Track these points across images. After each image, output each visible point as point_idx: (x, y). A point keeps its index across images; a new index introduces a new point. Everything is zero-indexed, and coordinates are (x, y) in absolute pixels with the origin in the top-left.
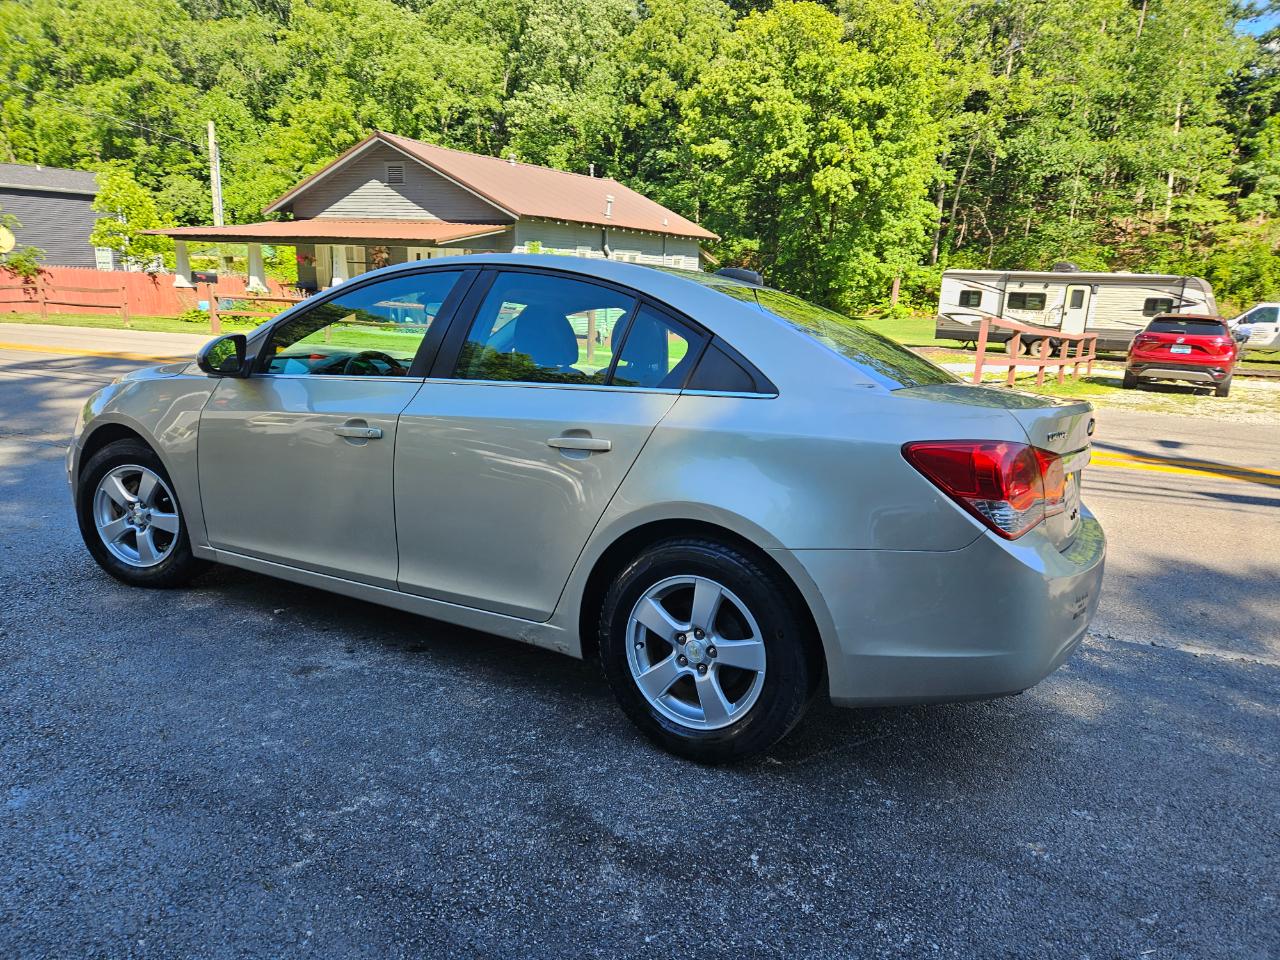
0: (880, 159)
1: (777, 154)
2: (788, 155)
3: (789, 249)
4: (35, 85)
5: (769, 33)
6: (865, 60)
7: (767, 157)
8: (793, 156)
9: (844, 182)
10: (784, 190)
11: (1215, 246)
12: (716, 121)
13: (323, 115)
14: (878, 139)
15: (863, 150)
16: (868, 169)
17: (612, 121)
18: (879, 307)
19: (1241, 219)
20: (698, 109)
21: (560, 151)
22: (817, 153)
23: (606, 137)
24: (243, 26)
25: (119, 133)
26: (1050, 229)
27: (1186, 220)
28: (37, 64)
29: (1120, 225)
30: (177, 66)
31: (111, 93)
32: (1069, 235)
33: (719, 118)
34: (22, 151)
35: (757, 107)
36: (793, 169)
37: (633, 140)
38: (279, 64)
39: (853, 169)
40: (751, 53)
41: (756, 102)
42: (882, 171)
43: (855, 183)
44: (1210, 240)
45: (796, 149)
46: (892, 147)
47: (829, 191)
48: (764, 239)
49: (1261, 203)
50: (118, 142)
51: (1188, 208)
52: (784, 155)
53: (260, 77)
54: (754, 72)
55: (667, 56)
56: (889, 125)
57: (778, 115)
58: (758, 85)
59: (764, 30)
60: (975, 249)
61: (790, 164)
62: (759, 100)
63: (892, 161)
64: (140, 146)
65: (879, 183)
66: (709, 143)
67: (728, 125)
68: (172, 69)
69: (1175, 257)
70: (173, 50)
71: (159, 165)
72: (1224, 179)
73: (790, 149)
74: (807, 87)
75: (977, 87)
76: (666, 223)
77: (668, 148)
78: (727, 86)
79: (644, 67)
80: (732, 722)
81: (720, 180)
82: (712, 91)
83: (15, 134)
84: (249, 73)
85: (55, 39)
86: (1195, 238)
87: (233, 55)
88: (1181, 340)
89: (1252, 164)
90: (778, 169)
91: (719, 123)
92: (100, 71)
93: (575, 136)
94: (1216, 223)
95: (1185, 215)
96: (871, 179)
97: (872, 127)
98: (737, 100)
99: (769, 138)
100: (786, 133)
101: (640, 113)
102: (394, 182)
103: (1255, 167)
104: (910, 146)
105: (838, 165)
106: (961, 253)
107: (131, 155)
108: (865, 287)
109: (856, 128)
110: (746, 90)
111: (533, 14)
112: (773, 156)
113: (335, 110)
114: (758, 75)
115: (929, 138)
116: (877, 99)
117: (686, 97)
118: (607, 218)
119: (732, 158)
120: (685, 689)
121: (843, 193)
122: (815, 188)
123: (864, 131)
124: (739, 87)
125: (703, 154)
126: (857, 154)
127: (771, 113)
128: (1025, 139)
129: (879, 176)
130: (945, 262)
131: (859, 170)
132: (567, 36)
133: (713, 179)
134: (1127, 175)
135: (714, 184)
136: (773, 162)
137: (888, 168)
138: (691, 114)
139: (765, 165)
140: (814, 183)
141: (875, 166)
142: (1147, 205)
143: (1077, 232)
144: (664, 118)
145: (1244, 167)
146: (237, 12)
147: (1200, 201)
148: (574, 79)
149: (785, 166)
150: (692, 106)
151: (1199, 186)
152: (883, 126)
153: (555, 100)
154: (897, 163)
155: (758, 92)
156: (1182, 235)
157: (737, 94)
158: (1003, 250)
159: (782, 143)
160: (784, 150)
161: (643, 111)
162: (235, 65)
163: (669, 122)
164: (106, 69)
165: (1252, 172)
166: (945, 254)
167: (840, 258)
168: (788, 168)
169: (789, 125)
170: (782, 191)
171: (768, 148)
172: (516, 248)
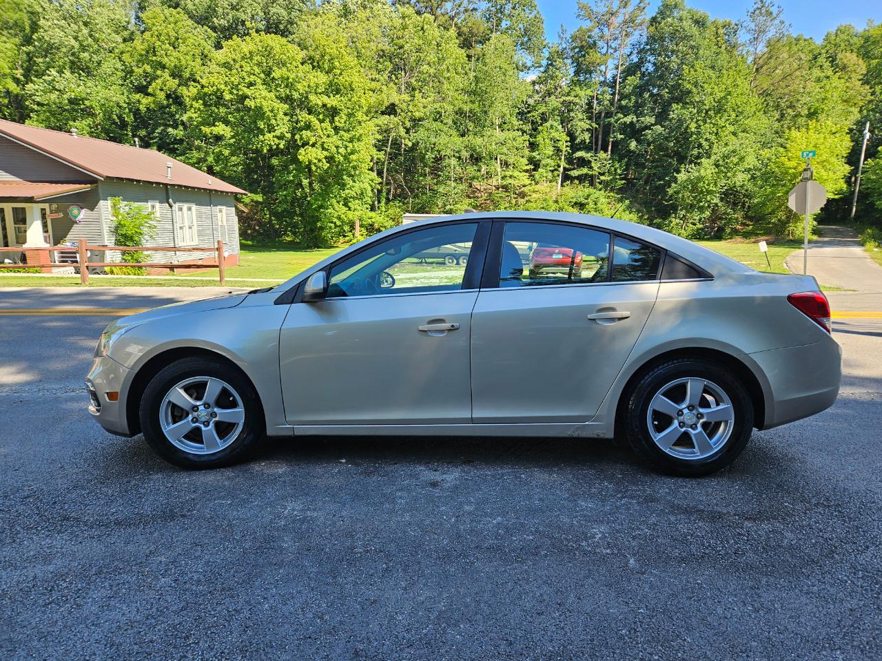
0: (339, 143)
1: (269, 136)
2: (276, 137)
5: (250, 53)
6: (322, 79)
7: (261, 137)
8: (281, 138)
9: (319, 157)
11: (526, 199)
12: (216, 110)
14: (336, 129)
15: (328, 136)
16: (334, 150)
17: (125, 105)
18: (347, 238)
19: (537, 183)
20: (201, 102)
22: (297, 137)
23: (120, 117)
26: (441, 189)
27: (510, 184)
29: (476, 187)
32: (453, 192)
33: (218, 108)
35: (249, 103)
36: (282, 146)
37: (141, 120)
39: (324, 149)
40: (237, 66)
41: (247, 99)
42: (342, 151)
43: (326, 158)
44: (523, 195)
45: (282, 133)
46: (346, 136)
47: (310, 162)
49: (545, 175)
51: (511, 177)
52: (274, 137)
54: (244, 79)
55: (165, 60)
56: (343, 121)
57: (266, 109)
58: (247, 88)
59: (246, 50)
60: (400, 201)
61: (279, 143)
62: (250, 98)
63: (348, 144)
65: (342, 159)
66: (215, 126)
67: (227, 114)
69: (507, 205)
72: (525, 161)
73: (278, 133)
74: (283, 91)
75: (391, 101)
76: (210, 183)
77: (175, 127)
78: (223, 87)
79: (147, 67)
80: (716, 450)
81: (226, 152)
82: (212, 89)
86: (516, 194)
88: (557, 251)
89: (537, 152)
90: (270, 146)
91: (219, 112)
93: (93, 115)
94: (524, 186)
95: (510, 181)
96: (336, 156)
97: (332, 122)
98: (232, 97)
99: (261, 125)
100: (273, 122)
101: (149, 101)
103: (539, 154)
104: (358, 135)
105: (313, 145)
106: (391, 203)
108: (340, 226)
109: (321, 121)
110: (238, 90)
111: (44, 18)
112: (266, 137)
114: (246, 81)
115: (369, 130)
116: (334, 103)
117: (189, 92)
118: (169, 179)
119: (233, 137)
120: (685, 440)
121: (320, 164)
122: (301, 160)
123: (327, 124)
124: (232, 88)
125: (211, 134)
126: (325, 139)
127: (260, 107)
128: (421, 134)
129: (341, 154)
130: (383, 209)
131: (327, 150)
132: (76, 38)
133: (221, 151)
134: (476, 159)
136: (266, 141)
137: (346, 149)
138: (195, 105)
139: (261, 143)
140: (299, 157)
141: (337, 147)
142: (489, 175)
143: (456, 190)
144: (168, 106)
145: (534, 154)
147: (516, 174)
149: (275, 144)
150: (195, 99)
151: (514, 164)
152: (340, 121)
153: (71, 85)
154: (350, 145)
155: (248, 92)
156: (509, 192)
157: (231, 93)
158: (416, 202)
159: (271, 129)
160: (273, 134)
161: (150, 99)
163: (173, 109)
165: (538, 157)
166: (383, 204)
167: (321, 207)
168: (278, 145)
169: (275, 116)
170: (275, 161)
171: (261, 132)
172: (101, 202)
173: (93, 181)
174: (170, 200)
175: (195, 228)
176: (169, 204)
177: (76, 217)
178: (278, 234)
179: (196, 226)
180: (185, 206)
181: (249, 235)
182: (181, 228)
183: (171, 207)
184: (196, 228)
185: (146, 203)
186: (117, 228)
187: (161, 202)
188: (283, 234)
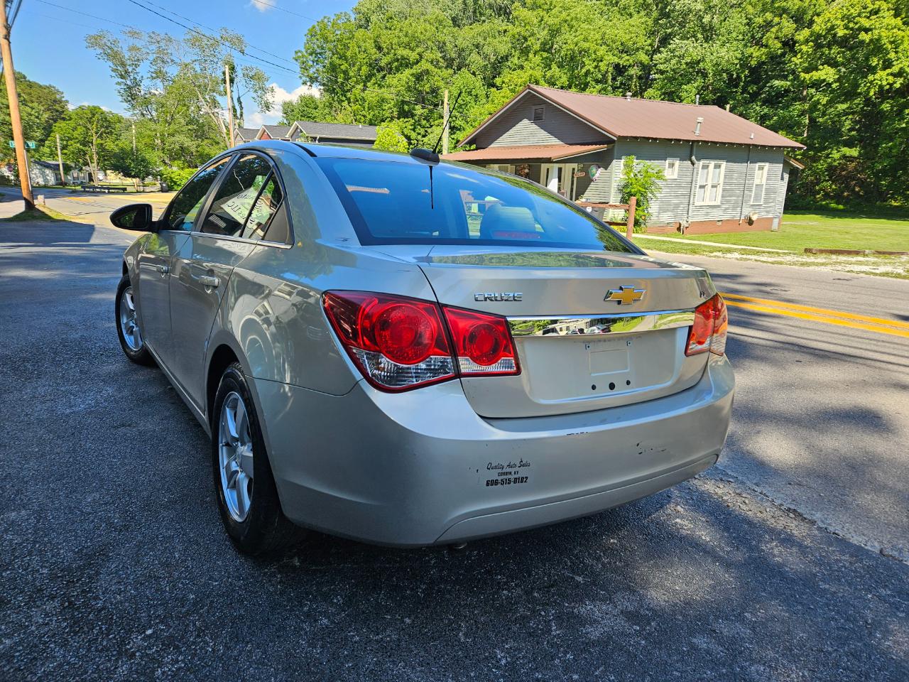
1: (881, 74)
2: (892, 74)
3: (888, 155)
4: (369, 77)
7: (871, 77)
10: (888, 105)
12: (827, 52)
13: (523, 79)
17: (737, 61)
20: (811, 44)
21: (690, 89)
24: (486, 26)
25: (408, 103)
28: (370, 65)
30: (443, 57)
31: (404, 78)
33: (830, 49)
34: (358, 117)
35: (864, 37)
37: (757, 74)
38: (503, 49)
41: (863, 32)
48: (863, 148)
50: (406, 108)
52: (888, 75)
53: (493, 59)
57: (884, 41)
58: (868, 18)
61: (895, 83)
62: (867, 30)
64: (419, 110)
66: (818, 70)
67: (838, 53)
68: (441, 60)
70: (441, 47)
71: (428, 121)
73: (895, 69)
76: (752, 137)
77: (785, 78)
78: (839, 22)
79: (769, 16)
81: (824, 100)
82: (825, 28)
83: (355, 108)
84: (486, 57)
85: (380, 48)
87: (477, 46)
90: (881, 87)
91: (829, 54)
92: (401, 65)
98: (847, 32)
99: (874, 61)
100: (892, 55)
101: (762, 52)
102: (537, 119)
107: (413, 116)
110: (855, 23)
112: (877, 76)
113: (531, 75)
114: (868, 10)
117: (802, 36)
118: (697, 134)
119: (838, 81)
124: (849, 21)
125: (811, 80)
127: (877, 40)
135: (819, 103)
136: (876, 81)
138: (804, 48)
139: (869, 84)
144: (783, 54)
146: (483, 18)
148: (709, 33)
149: (888, 84)
150: (806, 42)
155: (867, 24)
157: (846, 27)
159: (887, 64)
160: (889, 71)
161: (764, 50)
162: (478, 53)
163: (786, 57)
164: (404, 63)
168: (891, 85)
169: (895, 48)
170: (886, 107)
171: (873, 70)
172: (614, 161)
173: (610, 142)
174: (693, 158)
175: (720, 189)
176: (691, 161)
177: (594, 175)
178: (883, 196)
179: (721, 185)
180: (712, 164)
181: (844, 198)
182: (702, 187)
183: (693, 164)
184: (721, 187)
185: (663, 161)
186: (626, 186)
187: (682, 159)
188: (890, 198)
